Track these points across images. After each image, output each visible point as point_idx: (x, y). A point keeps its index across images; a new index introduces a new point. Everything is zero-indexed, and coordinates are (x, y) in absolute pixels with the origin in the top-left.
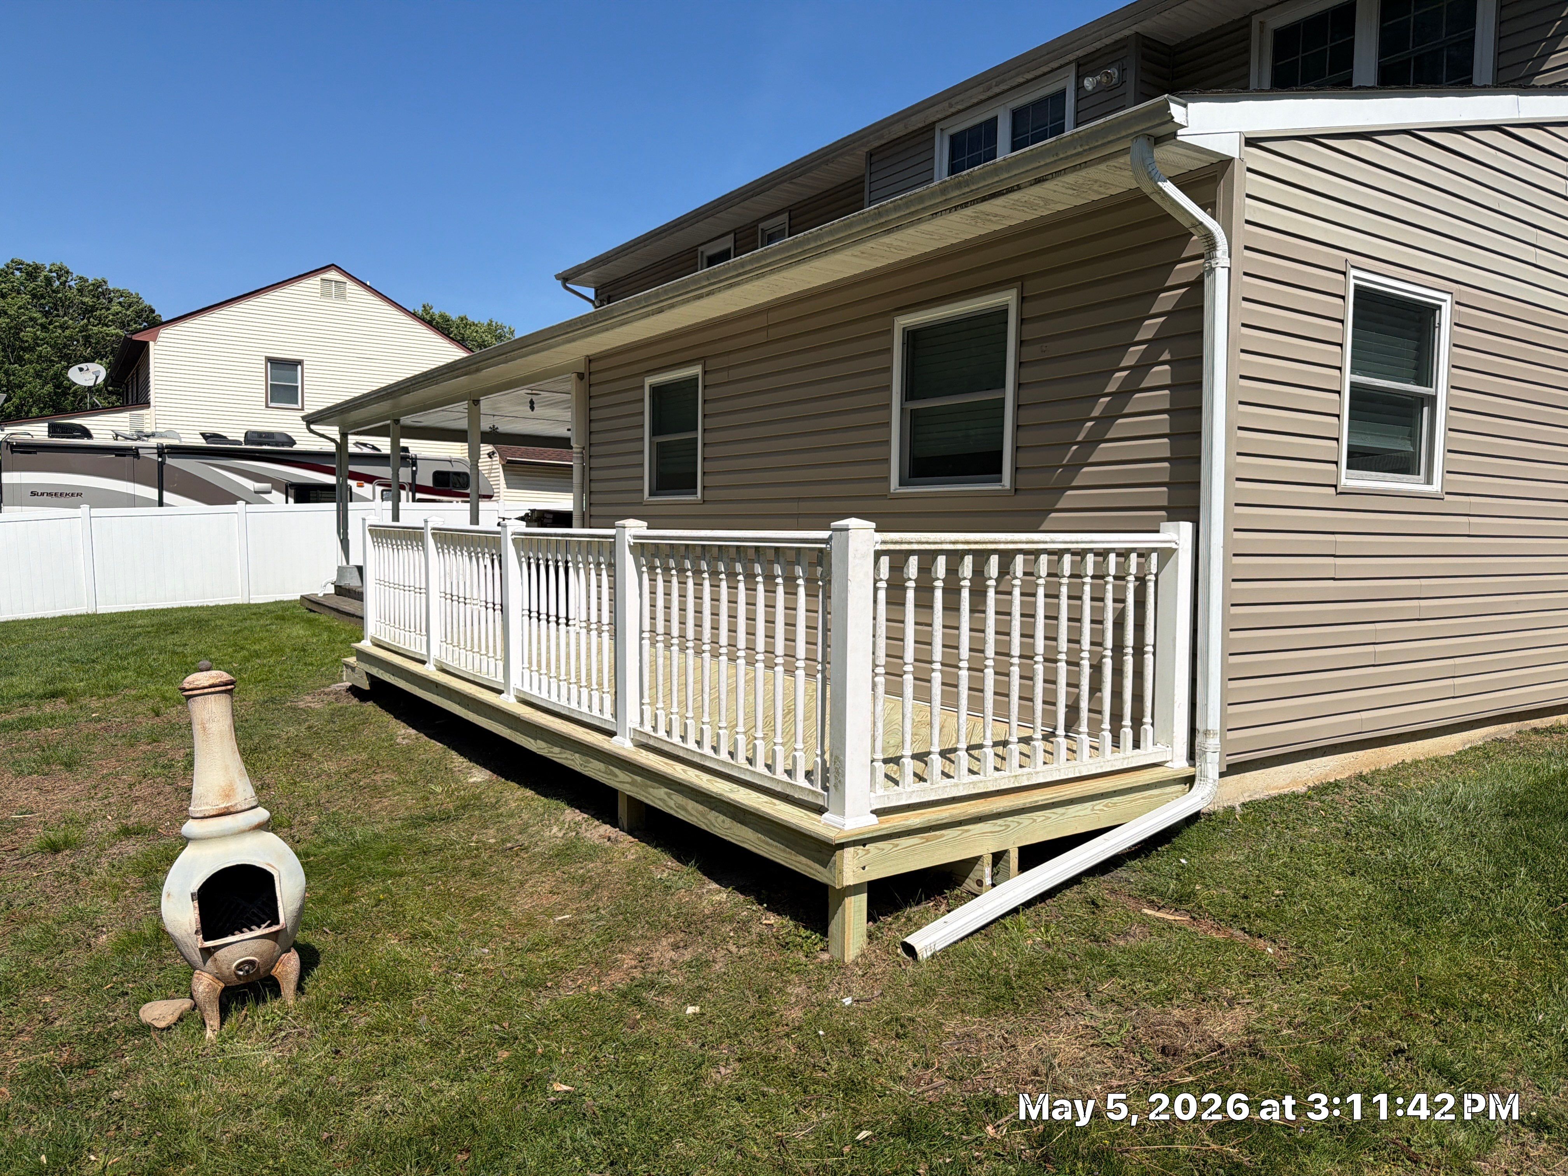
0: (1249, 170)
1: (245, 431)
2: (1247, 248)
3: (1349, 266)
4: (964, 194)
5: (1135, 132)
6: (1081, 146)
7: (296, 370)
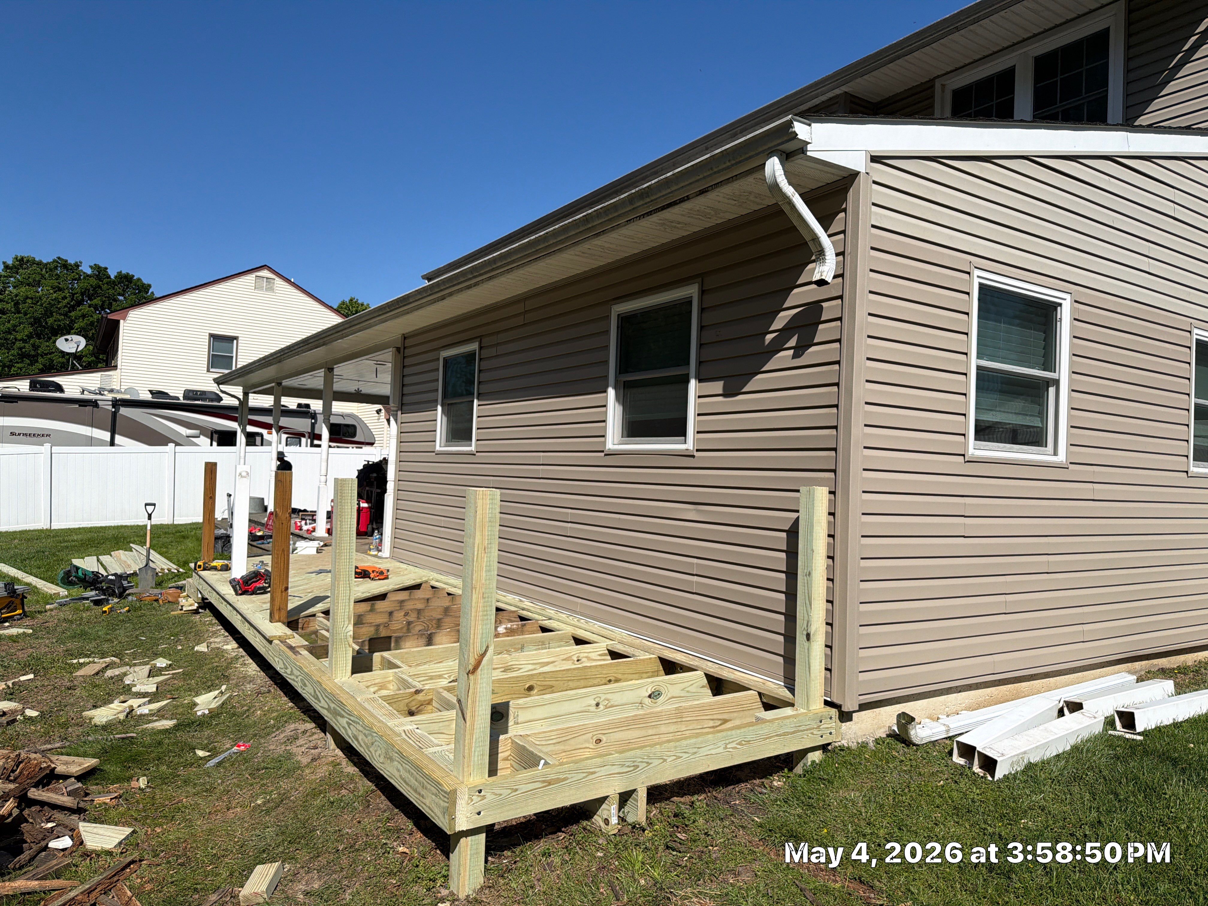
0: (875, 182)
1: (184, 389)
2: (873, 248)
3: (972, 267)
4: (646, 204)
5: (769, 148)
6: (729, 161)
7: (233, 343)
